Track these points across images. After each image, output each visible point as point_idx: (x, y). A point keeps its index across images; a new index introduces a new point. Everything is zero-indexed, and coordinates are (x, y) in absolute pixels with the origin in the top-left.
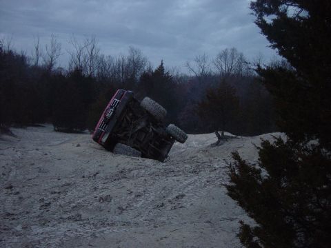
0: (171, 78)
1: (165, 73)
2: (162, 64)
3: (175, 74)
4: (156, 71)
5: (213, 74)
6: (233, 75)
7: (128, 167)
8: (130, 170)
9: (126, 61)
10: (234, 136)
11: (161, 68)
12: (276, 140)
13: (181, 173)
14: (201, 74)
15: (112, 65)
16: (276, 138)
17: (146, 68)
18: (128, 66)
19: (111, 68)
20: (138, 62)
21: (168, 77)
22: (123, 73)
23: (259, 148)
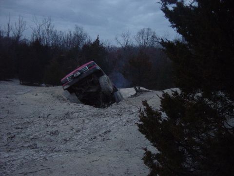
0: (104, 48)
1: (100, 44)
2: (98, 38)
3: (107, 45)
4: (94, 43)
5: (134, 46)
7: (72, 110)
8: (73, 113)
9: (73, 35)
10: (147, 90)
11: (97, 41)
12: (173, 93)
13: (108, 115)
14: (126, 46)
15: (62, 38)
16: (173, 91)
17: (86, 41)
18: (74, 38)
19: (61, 40)
20: (81, 36)
21: (102, 47)
22: (70, 44)
23: (161, 98)
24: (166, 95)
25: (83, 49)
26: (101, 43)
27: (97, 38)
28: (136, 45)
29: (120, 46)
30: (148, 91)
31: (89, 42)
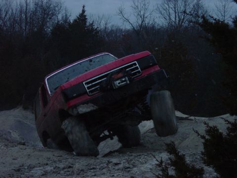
0: (97, 31)
1: (88, 24)
2: (84, 11)
3: (102, 26)
4: (75, 21)
5: (157, 27)
6: (186, 27)
7: (29, 162)
8: (31, 168)
9: (32, 6)
10: (185, 116)
11: (82, 17)
13: (104, 171)
14: (141, 26)
15: (10, 12)
17: (60, 17)
18: (35, 13)
19: (8, 16)
20: (49, 8)
21: (93, 30)
22: (26, 24)
23: (203, 137)
24: (212, 131)
25: (52, 33)
26: (89, 21)
27: (81, 12)
28: (161, 25)
29: (128, 27)
30: (186, 119)
31: (66, 20)
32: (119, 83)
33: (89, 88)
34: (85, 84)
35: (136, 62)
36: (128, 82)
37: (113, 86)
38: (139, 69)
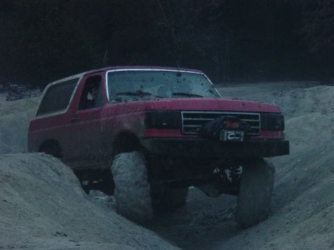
32: (231, 136)
33: (186, 122)
34: (184, 114)
35: (259, 114)
36: (242, 140)
37: (221, 135)
38: (260, 127)
